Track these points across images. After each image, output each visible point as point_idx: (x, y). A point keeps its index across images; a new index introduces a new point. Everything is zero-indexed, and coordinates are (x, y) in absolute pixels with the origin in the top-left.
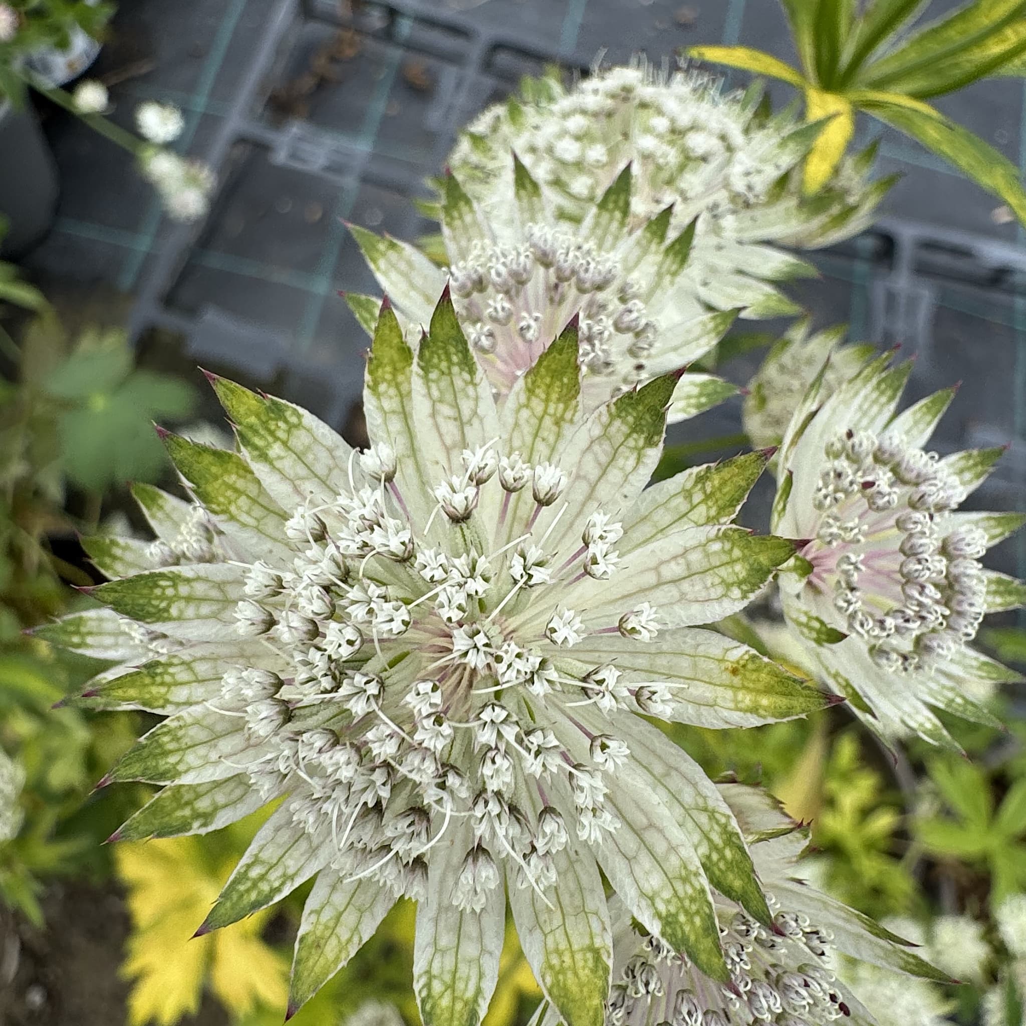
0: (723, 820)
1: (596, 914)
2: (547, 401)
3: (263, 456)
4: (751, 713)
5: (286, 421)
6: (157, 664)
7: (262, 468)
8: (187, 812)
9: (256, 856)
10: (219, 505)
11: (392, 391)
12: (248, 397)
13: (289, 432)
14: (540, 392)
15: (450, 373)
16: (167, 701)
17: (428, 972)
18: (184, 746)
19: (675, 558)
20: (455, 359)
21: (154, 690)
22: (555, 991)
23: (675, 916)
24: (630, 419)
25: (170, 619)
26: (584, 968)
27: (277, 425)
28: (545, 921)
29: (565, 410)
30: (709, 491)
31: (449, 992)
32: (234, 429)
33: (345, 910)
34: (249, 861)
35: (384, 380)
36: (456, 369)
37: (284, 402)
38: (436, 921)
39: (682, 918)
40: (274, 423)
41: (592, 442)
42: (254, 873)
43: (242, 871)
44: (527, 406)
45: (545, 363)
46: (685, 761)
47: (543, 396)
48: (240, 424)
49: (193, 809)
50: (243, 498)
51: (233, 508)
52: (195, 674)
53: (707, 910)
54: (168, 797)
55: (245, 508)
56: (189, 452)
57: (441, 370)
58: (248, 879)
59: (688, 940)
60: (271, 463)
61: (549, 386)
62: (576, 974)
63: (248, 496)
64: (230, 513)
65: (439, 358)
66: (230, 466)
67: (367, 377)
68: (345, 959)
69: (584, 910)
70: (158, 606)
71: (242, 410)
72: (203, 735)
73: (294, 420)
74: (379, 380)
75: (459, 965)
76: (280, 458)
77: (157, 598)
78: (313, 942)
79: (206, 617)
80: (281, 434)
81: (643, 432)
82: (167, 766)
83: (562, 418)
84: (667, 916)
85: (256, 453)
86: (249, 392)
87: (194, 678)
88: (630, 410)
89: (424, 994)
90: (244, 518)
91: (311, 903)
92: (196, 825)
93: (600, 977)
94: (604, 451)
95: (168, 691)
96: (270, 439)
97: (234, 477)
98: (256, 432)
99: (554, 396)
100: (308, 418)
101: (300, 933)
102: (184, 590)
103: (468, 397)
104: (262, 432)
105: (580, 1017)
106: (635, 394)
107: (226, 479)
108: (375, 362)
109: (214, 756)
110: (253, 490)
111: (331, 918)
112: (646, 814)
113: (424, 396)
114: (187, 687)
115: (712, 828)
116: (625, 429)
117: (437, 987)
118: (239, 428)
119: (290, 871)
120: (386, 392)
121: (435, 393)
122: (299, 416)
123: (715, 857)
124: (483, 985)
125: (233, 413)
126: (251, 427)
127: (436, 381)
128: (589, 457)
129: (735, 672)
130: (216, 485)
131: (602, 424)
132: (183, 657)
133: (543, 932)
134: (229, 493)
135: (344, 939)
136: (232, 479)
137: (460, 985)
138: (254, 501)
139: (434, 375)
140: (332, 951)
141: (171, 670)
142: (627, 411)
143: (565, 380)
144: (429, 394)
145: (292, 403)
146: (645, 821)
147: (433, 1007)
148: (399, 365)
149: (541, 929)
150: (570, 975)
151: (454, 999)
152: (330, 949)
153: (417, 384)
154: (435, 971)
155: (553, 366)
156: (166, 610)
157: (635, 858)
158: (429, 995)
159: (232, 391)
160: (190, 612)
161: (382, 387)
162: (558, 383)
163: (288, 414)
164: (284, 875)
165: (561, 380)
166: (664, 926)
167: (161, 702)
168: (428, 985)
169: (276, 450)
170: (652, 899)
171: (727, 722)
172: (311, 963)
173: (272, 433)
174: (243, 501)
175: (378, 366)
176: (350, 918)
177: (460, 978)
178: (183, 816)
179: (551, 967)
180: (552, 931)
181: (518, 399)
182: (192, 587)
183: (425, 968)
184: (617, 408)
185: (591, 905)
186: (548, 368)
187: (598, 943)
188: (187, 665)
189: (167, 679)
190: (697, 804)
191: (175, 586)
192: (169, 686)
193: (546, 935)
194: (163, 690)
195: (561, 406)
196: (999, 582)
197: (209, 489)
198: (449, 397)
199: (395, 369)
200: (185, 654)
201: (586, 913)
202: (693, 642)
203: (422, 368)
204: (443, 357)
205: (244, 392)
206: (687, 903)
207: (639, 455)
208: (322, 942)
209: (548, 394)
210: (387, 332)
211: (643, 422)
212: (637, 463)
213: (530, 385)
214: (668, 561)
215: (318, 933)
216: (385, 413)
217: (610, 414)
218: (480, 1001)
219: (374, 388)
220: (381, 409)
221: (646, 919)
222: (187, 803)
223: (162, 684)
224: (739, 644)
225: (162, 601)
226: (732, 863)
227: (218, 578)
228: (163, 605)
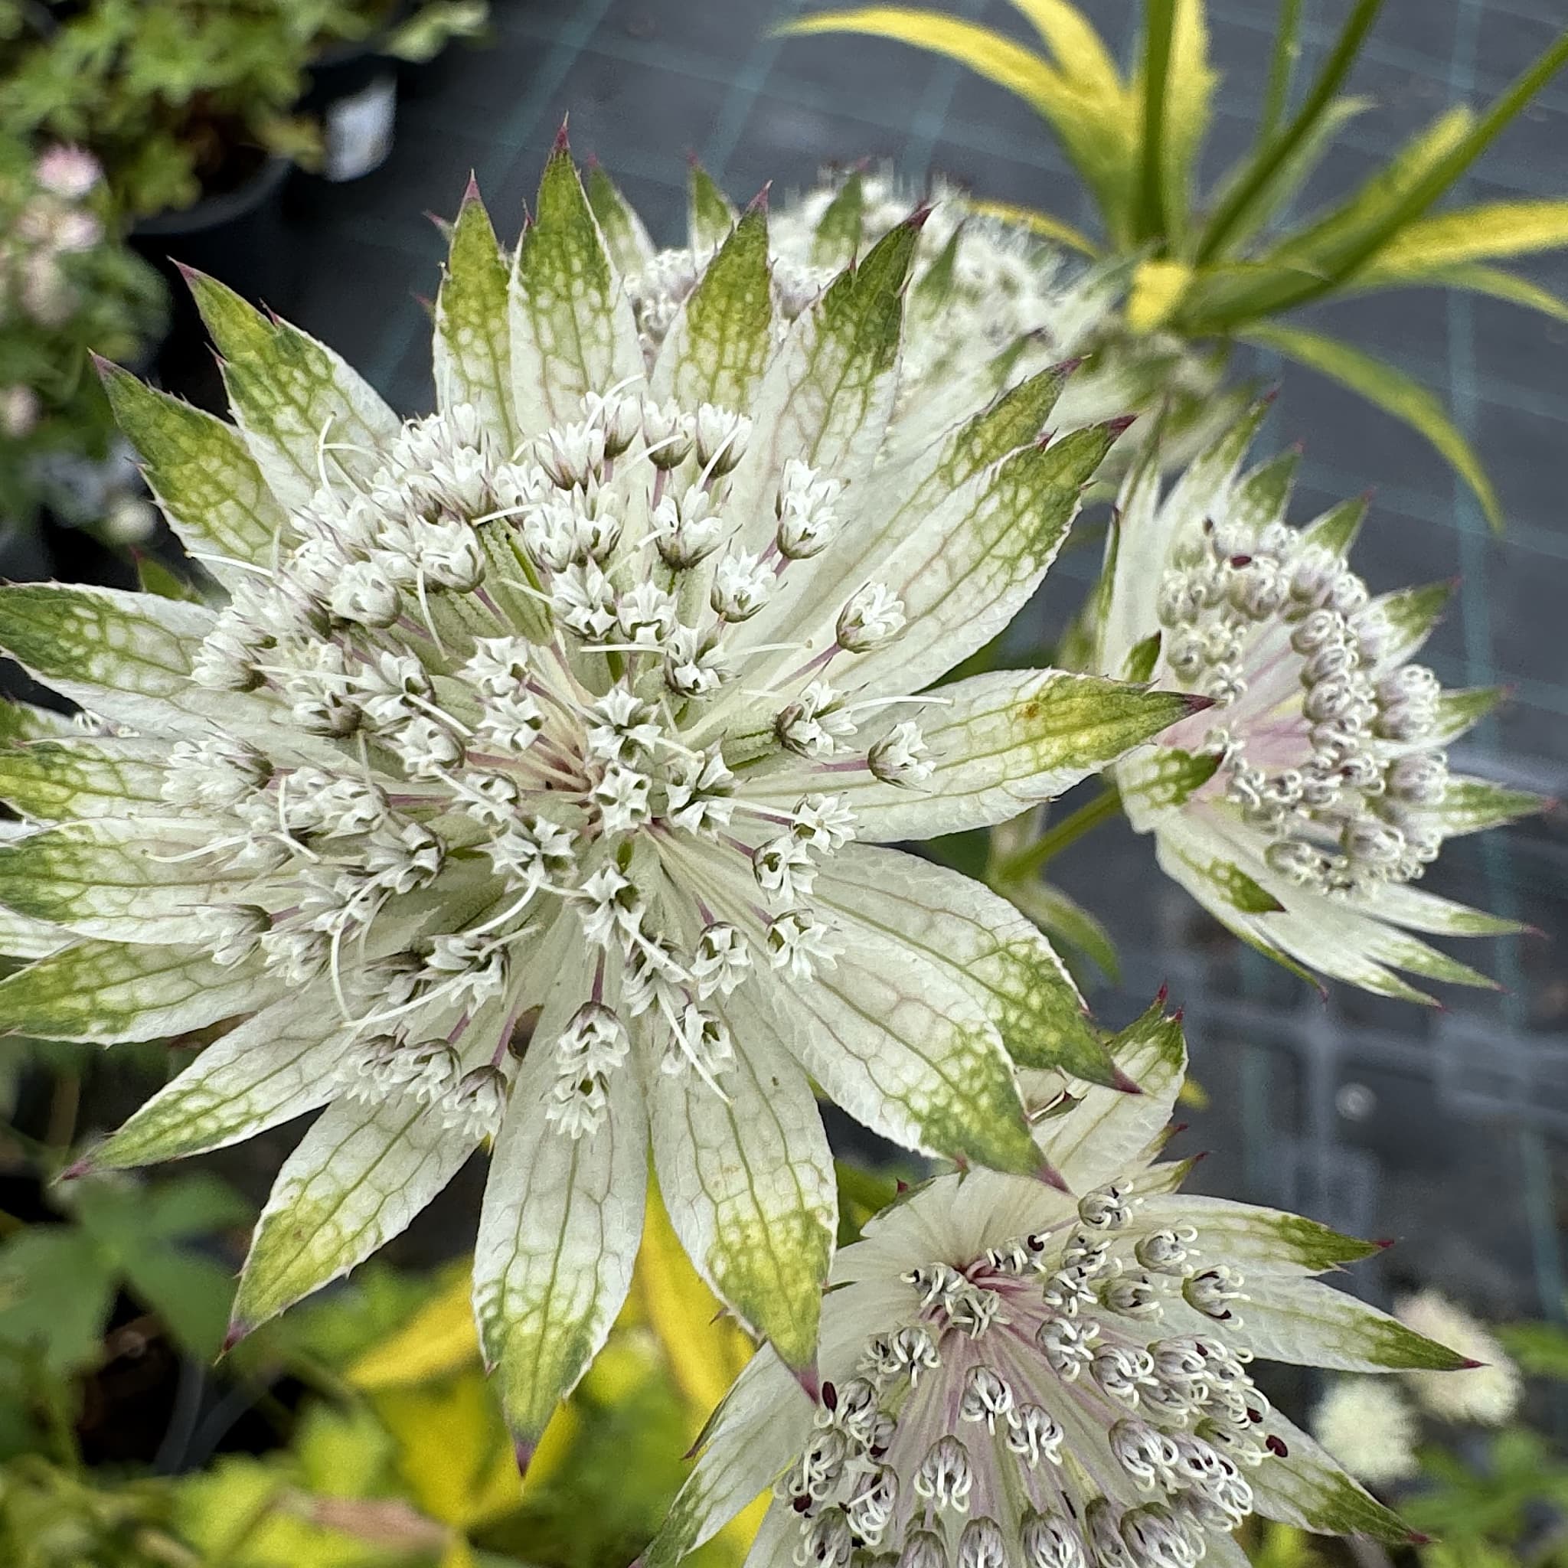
0: (1023, 950)
1: (809, 1161)
2: (722, 342)
3: (265, 423)
4: (1062, 765)
5: (307, 371)
6: (58, 750)
7: (262, 443)
8: (81, 1003)
9: (200, 1082)
10: (187, 505)
11: (480, 347)
12: (245, 313)
13: (309, 390)
14: (711, 328)
15: (569, 298)
16: (67, 812)
17: (501, 1282)
18: (87, 878)
19: (928, 564)
20: (577, 265)
21: (47, 788)
22: (732, 1282)
23: (945, 1110)
24: (850, 330)
25: (86, 679)
26: (784, 1242)
27: (291, 374)
28: (717, 1184)
29: (749, 352)
30: (978, 451)
31: (537, 1315)
32: (220, 366)
33: (355, 1187)
34: (185, 1087)
35: (468, 323)
36: (578, 286)
37: (304, 334)
38: (522, 1210)
39: (957, 1108)
40: (286, 368)
41: (792, 394)
42: (192, 1105)
43: (170, 1098)
44: (691, 358)
45: (717, 274)
46: (958, 886)
47: (716, 335)
48: (230, 359)
49: (93, 1002)
50: (230, 503)
51: (210, 515)
52: (121, 781)
53: (1000, 1078)
54: (51, 974)
55: (232, 522)
56: (145, 403)
57: (554, 290)
58: (179, 1111)
59: (968, 1132)
60: (279, 440)
61: (724, 315)
62: (771, 1253)
63: (239, 503)
64: (206, 524)
65: (552, 264)
66: (211, 443)
67: (440, 314)
68: (348, 1263)
69: (787, 1162)
70: (68, 651)
71: (236, 335)
72: (124, 874)
73: (318, 369)
74: (460, 321)
75: (559, 1278)
76: (291, 433)
77: (69, 637)
78: (290, 1226)
79: (153, 695)
80: (296, 392)
81: (868, 350)
82: (50, 898)
83: (746, 370)
84: (931, 1112)
85: (254, 415)
86: (248, 306)
87: (119, 790)
88: (848, 310)
89: (490, 1313)
90: (229, 538)
91: (294, 1167)
92: (95, 1027)
93: (813, 1251)
94: (812, 409)
95: (70, 798)
96: (280, 399)
97: (216, 463)
98: (256, 378)
99: (733, 330)
100: (343, 372)
101: (266, 1212)
102: (116, 635)
103: (597, 340)
104: (267, 382)
105: (775, 1314)
106: (854, 276)
107: (204, 464)
108: (454, 288)
109: (138, 908)
110: (248, 496)
111: (327, 1197)
112: (893, 987)
113: (530, 342)
114: (107, 798)
115: (1007, 974)
116: (842, 354)
117: (515, 1306)
118: (229, 365)
119: (259, 1109)
120: (470, 345)
121: (548, 339)
122: (328, 365)
123: (1013, 1016)
124: (601, 1302)
125: (219, 339)
126: (247, 367)
127: (548, 312)
128: (790, 424)
129: (1032, 712)
130: (187, 470)
131: (805, 351)
132: (105, 751)
133: (713, 1201)
134: (207, 489)
135: (348, 1231)
136: (212, 464)
137: (558, 1306)
138: (248, 512)
139: (544, 301)
140: (325, 1245)
141: (81, 766)
142: (844, 314)
143: (749, 298)
144: (537, 336)
145: (317, 339)
146: (893, 997)
147: (504, 1335)
148: (492, 300)
149: (709, 1196)
150: (759, 1255)
151: (546, 1326)
152: (320, 1246)
153: (517, 315)
154: (515, 1280)
155: (730, 279)
156: (82, 661)
157: (876, 1055)
158: (499, 1316)
159: (221, 301)
160: (125, 678)
161: (465, 336)
162: (739, 305)
163: (310, 357)
164: (247, 1113)
165: (743, 298)
166: (926, 1129)
167: (56, 810)
168: (500, 1302)
169: (286, 418)
170: (905, 1100)
171: (1023, 800)
172: (282, 1260)
173: (282, 387)
174: (228, 507)
175: (458, 296)
176: (363, 1201)
177: (559, 1295)
178: (73, 1010)
179: (725, 1248)
180: (728, 1198)
181: (677, 346)
182: (130, 633)
183: (497, 1276)
184: (829, 311)
185: (798, 1151)
186: (722, 282)
187: (810, 1202)
188: (111, 767)
189: (72, 778)
190: (980, 947)
191: (100, 622)
192: (75, 789)
193: (716, 1205)
194: (62, 793)
195: (744, 345)
196: (1468, 790)
197: (174, 473)
198: (568, 345)
199: (486, 308)
200: (109, 749)
201: (790, 1165)
202: (966, 699)
203: (526, 286)
204: (558, 264)
205: (239, 304)
206: (964, 1086)
207: (865, 393)
208: (306, 1232)
209: (722, 329)
210: (473, 238)
211: (870, 328)
212: (863, 410)
213: (695, 320)
214: (918, 575)
215: (300, 1215)
216: (469, 383)
217: (818, 325)
218: (595, 1326)
219: (451, 336)
220: (462, 374)
221: (896, 1130)
222: (84, 991)
223: (62, 783)
224: (1037, 672)
225: (77, 644)
226: (1041, 1011)
227: (179, 628)
228: (78, 651)
